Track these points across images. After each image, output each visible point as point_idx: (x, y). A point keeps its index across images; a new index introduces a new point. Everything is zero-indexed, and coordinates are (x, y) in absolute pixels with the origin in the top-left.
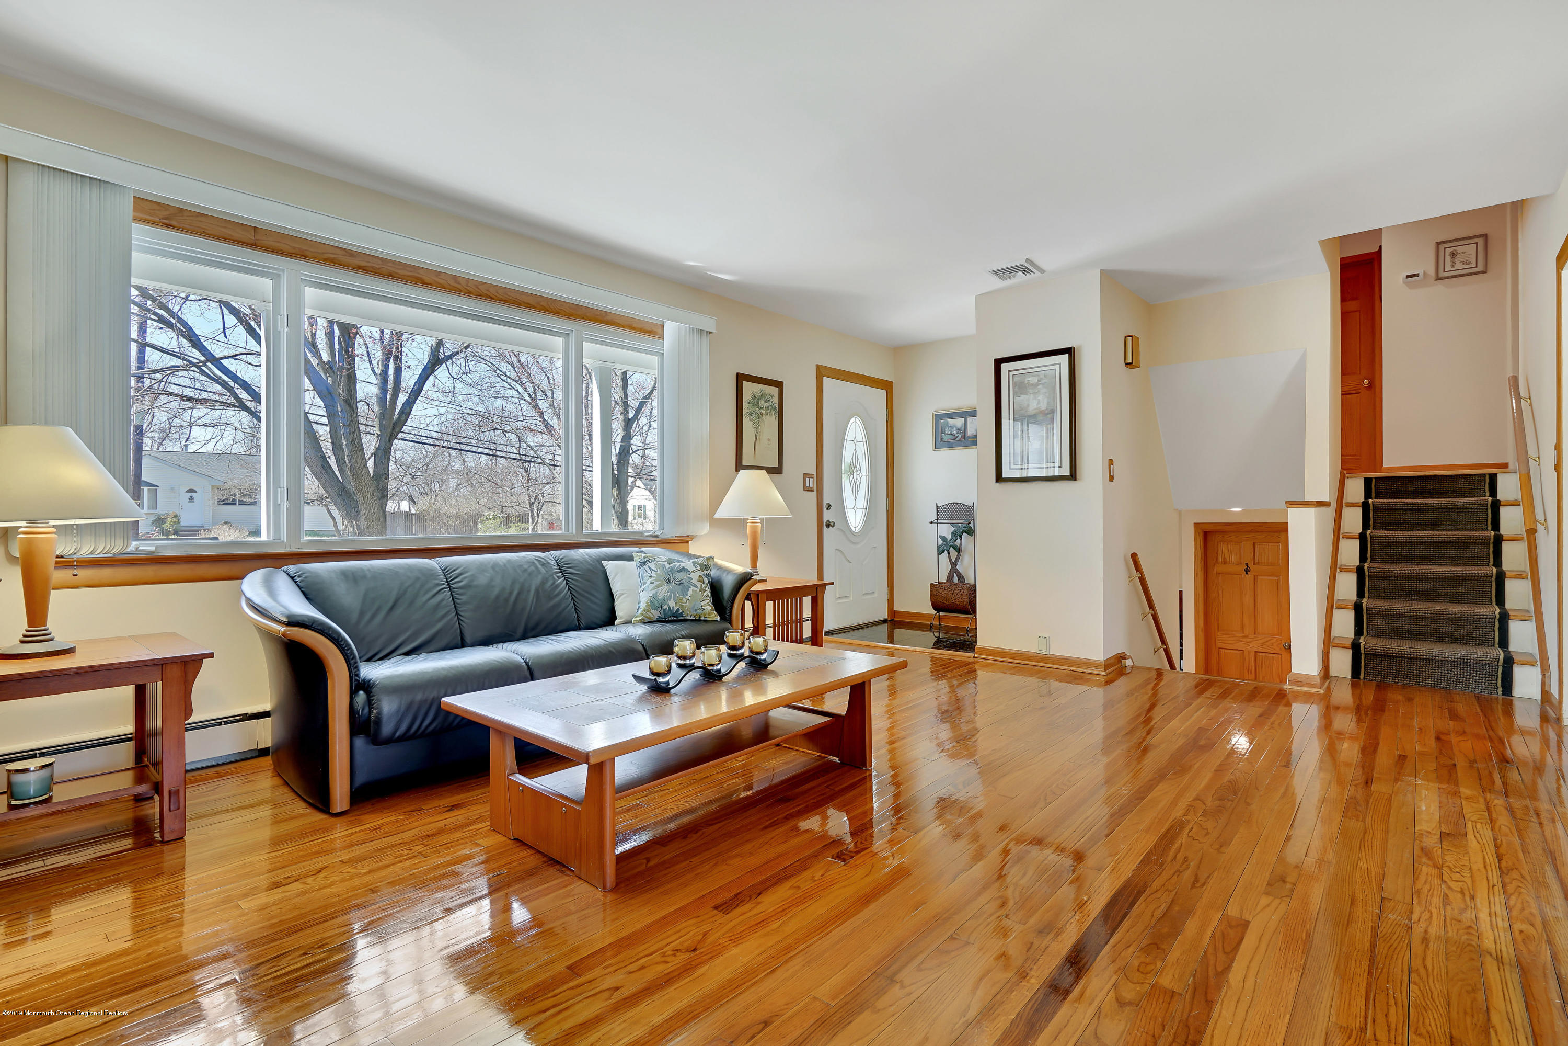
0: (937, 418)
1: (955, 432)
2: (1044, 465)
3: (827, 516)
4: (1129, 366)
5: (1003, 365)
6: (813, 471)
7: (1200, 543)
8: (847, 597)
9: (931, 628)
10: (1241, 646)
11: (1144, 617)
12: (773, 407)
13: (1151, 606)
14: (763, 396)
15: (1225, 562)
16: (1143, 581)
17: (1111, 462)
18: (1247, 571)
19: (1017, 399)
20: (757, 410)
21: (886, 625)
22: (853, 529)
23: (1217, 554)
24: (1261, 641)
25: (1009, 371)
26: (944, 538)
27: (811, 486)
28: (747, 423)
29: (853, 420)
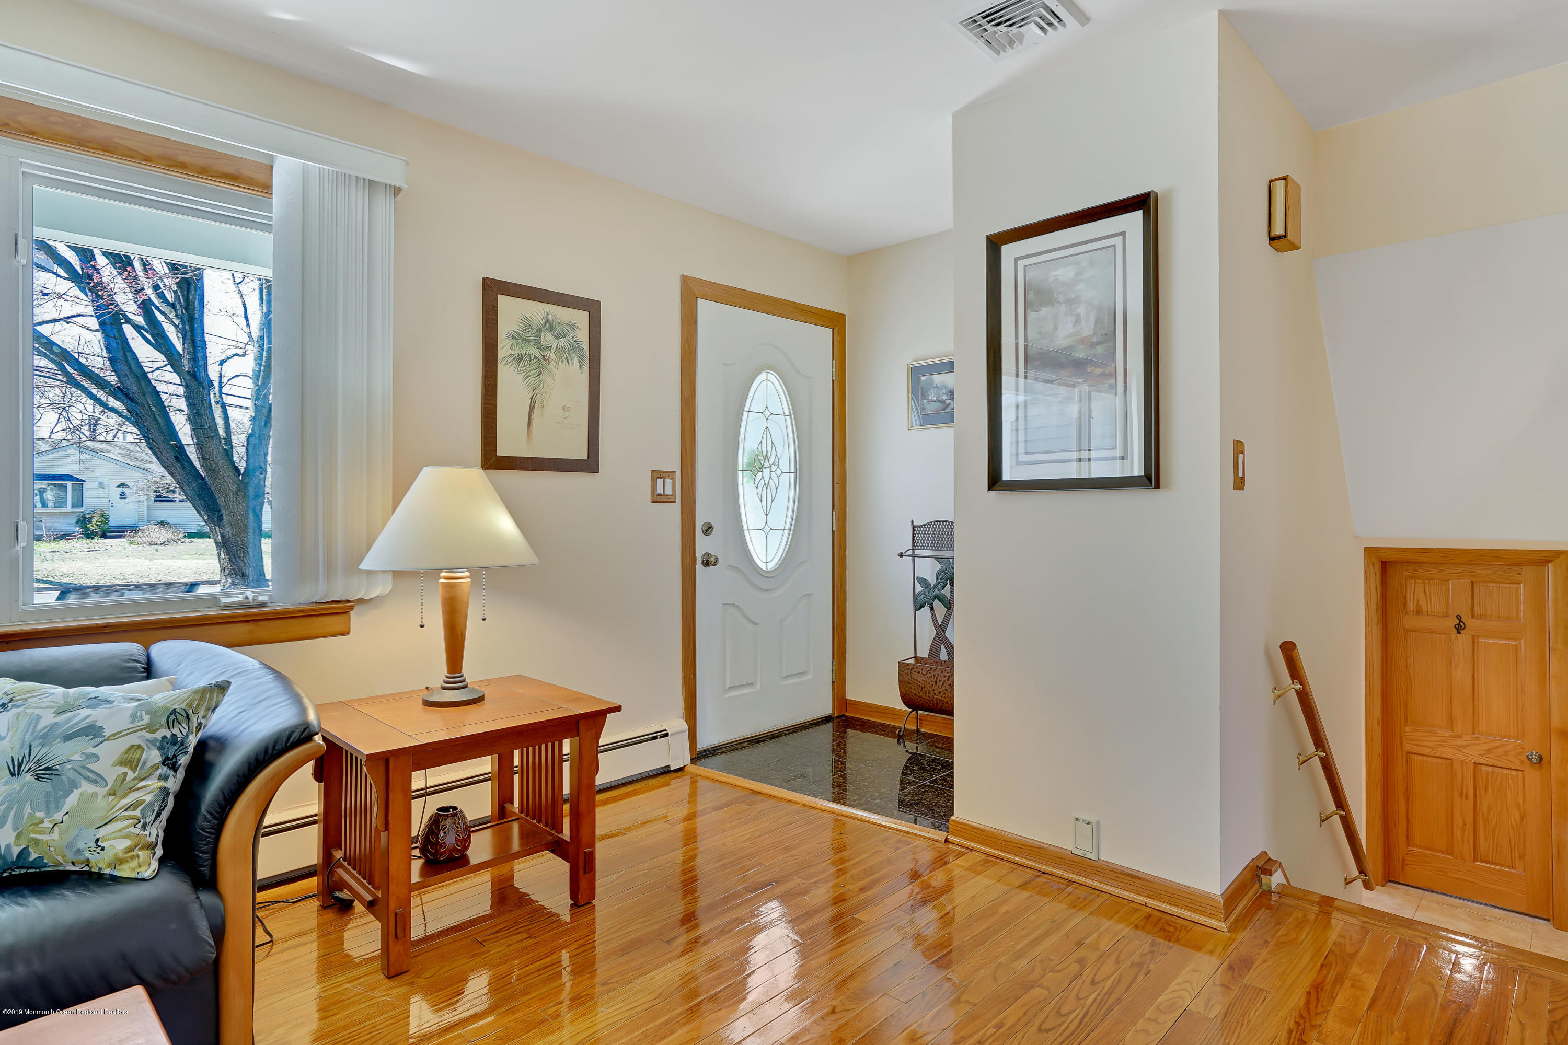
0: (915, 373)
1: (945, 397)
2: (1075, 455)
3: (704, 545)
4: (1277, 243)
5: (1004, 248)
6: (673, 464)
7: (1376, 581)
8: (751, 684)
9: (900, 736)
10: (1448, 752)
11: (1303, 762)
12: (575, 346)
13: (1319, 742)
14: (550, 325)
15: (1419, 612)
16: (1305, 698)
17: (1239, 447)
18: (1459, 628)
19: (1032, 315)
20: (535, 352)
21: (829, 726)
22: (763, 567)
23: (1405, 598)
24: (1485, 747)
25: (1017, 259)
26: (924, 582)
27: (669, 491)
28: (506, 374)
29: (763, 376)
